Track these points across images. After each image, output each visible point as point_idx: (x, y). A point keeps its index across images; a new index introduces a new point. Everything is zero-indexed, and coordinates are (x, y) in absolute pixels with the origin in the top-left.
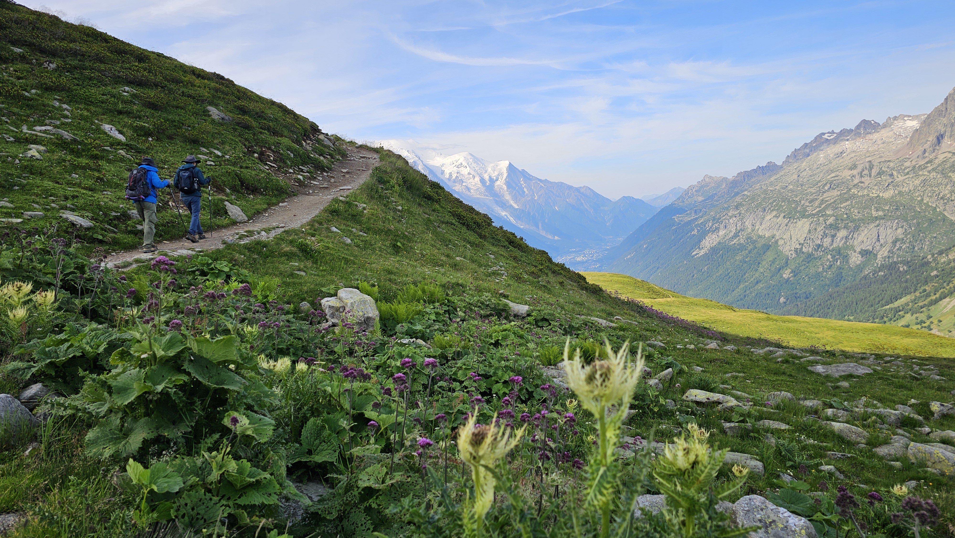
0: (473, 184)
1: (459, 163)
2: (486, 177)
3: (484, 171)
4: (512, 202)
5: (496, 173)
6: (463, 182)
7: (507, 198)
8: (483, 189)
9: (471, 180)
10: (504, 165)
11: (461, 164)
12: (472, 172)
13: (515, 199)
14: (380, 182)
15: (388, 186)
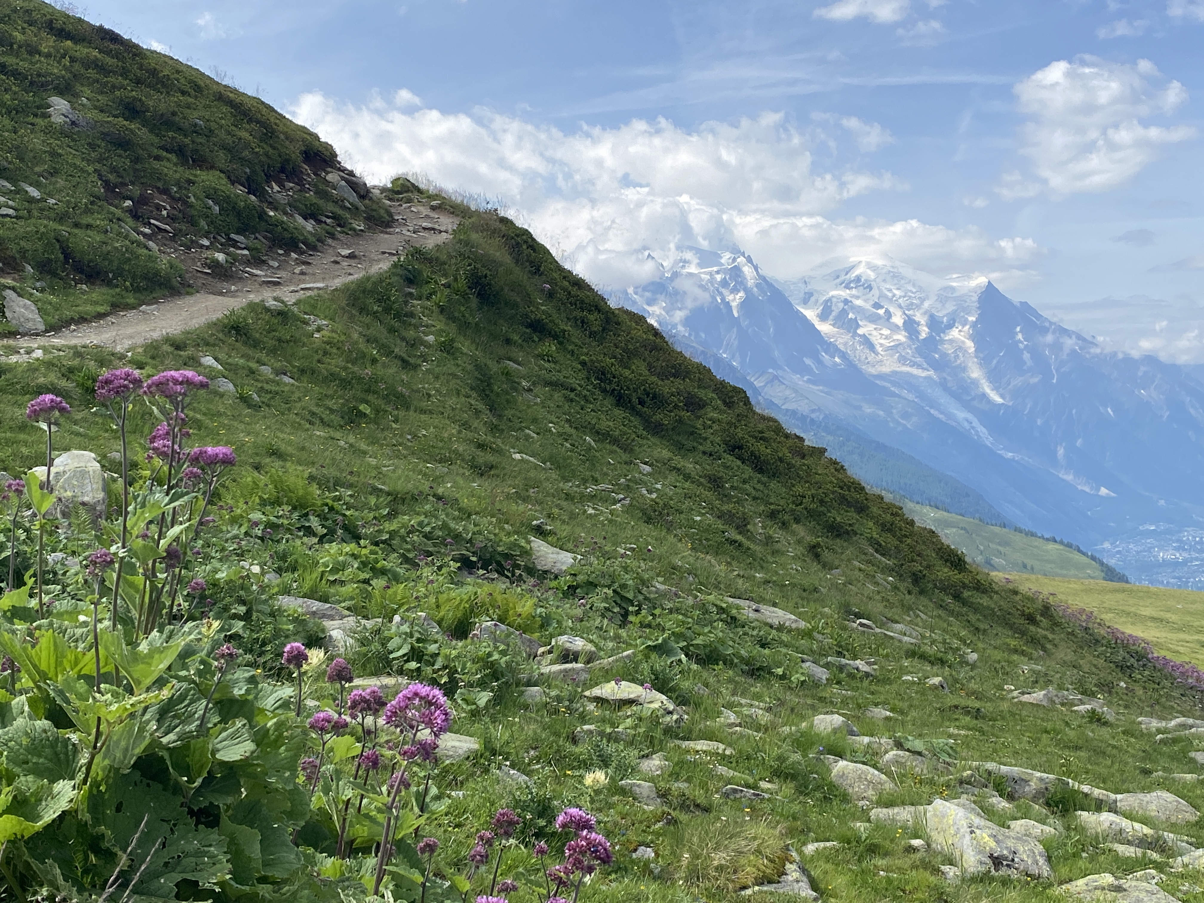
2: (921, 316)
4: (986, 387)
5: (949, 309)
7: (975, 375)
8: (910, 349)
13: (995, 378)
14: (410, 282)
15: (426, 290)
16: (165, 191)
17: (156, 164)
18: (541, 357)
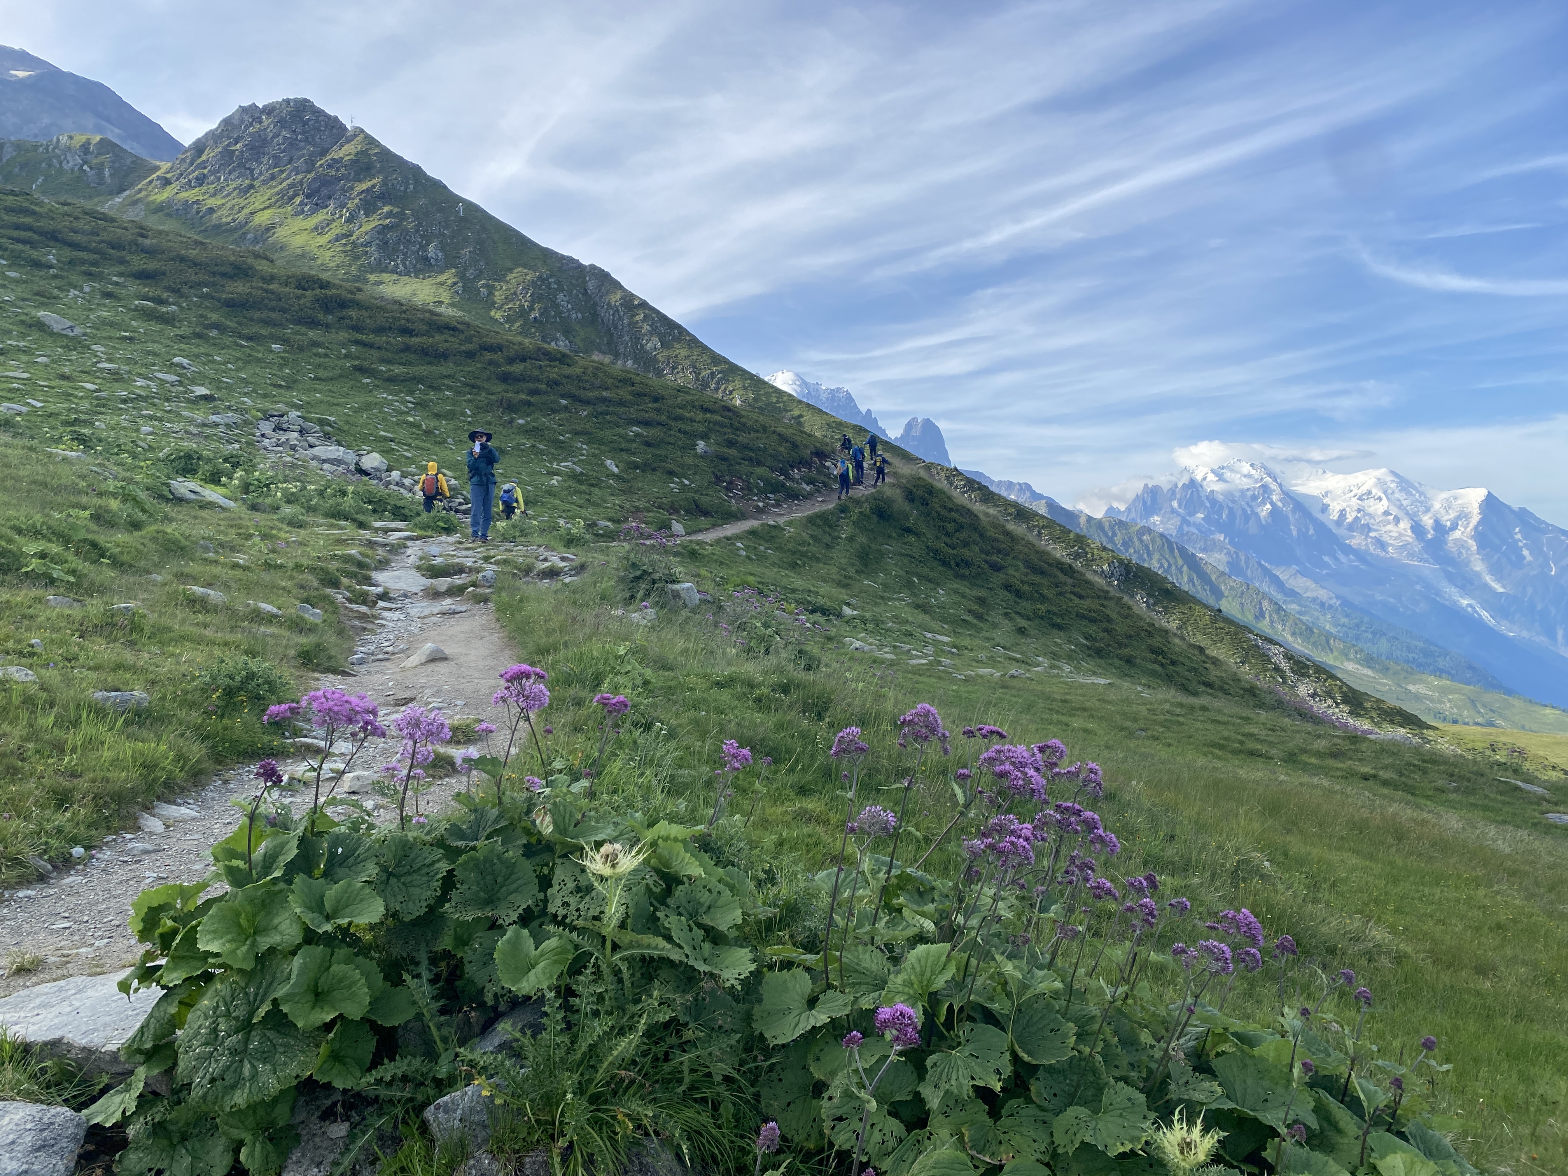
0: (1395, 534)
1: (1364, 489)
2: (1427, 521)
3: (1422, 509)
4: (1488, 579)
5: (1452, 515)
6: (1370, 530)
7: (1478, 569)
8: (1418, 547)
9: (1390, 527)
10: (1474, 497)
11: (1370, 493)
12: (1394, 511)
13: (1497, 571)
14: (842, 511)
15: (848, 515)
16: (741, 478)
17: (738, 467)
18: (905, 543)
